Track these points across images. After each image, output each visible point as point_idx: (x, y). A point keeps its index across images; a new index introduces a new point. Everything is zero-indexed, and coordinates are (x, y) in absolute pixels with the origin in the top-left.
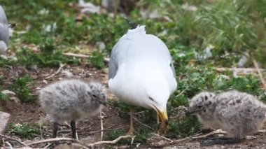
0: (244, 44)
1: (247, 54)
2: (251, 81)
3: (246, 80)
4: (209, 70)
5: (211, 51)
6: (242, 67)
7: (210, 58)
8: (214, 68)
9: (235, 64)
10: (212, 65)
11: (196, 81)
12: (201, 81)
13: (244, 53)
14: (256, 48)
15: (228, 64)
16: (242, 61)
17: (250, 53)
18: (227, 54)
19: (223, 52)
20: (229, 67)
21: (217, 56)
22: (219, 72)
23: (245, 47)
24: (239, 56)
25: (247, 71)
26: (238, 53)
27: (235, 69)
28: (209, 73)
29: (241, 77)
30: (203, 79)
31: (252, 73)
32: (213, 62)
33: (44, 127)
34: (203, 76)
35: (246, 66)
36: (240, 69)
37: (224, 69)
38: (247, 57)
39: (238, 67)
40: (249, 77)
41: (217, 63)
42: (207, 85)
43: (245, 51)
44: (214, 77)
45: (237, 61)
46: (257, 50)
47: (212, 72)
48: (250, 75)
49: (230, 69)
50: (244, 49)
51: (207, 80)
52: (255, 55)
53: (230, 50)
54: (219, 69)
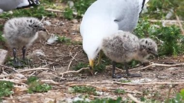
0: (170, 4)
1: (172, 10)
2: (174, 29)
3: (171, 28)
4: (146, 21)
5: (147, 8)
6: (169, 19)
7: (146, 13)
8: (149, 20)
9: (163, 17)
10: (148, 18)
11: (137, 29)
12: (139, 29)
13: (170, 9)
14: (178, 6)
15: (158, 17)
16: (169, 15)
17: (174, 10)
18: (158, 10)
19: (155, 9)
20: (160, 19)
21: (151, 12)
22: (152, 23)
23: (171, 5)
24: (167, 12)
25: (172, 22)
26: (166, 9)
27: (164, 20)
28: (146, 23)
29: (167, 26)
30: (142, 27)
31: (175, 24)
32: (148, 16)
33: (31, 60)
34: (141, 26)
35: (171, 19)
36: (167, 21)
37: (156, 21)
38: (172, 13)
39: (166, 19)
40: (173, 26)
41: (151, 16)
42: (144, 32)
43: (171, 8)
44: (149, 26)
45: (165, 15)
46: (179, 8)
47: (148, 23)
48: (174, 25)
49: (160, 21)
50: (170, 7)
51: (144, 28)
52: (178, 11)
53: (160, 8)
54: (152, 21)
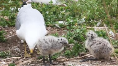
0: (99, 16)
2: (102, 33)
3: (100, 32)
4: (84, 28)
5: (85, 19)
6: (98, 26)
9: (95, 25)
10: (85, 26)
11: (78, 33)
12: (80, 33)
13: (99, 20)
14: (104, 18)
15: (92, 25)
16: (99, 24)
17: (102, 20)
18: (92, 21)
19: (90, 20)
20: (93, 27)
21: (87, 22)
22: (88, 29)
23: (100, 18)
24: (97, 22)
25: (100, 28)
26: (97, 20)
27: (95, 27)
28: (84, 29)
29: (98, 31)
30: (81, 32)
31: (103, 29)
32: (85, 24)
34: (81, 31)
35: (100, 26)
37: (90, 27)
38: (101, 22)
40: (101, 31)
41: (87, 25)
42: (83, 35)
44: (86, 31)
46: (105, 19)
48: (102, 30)
49: (93, 28)
51: (83, 32)
52: (104, 21)
53: (93, 19)
54: (88, 27)
